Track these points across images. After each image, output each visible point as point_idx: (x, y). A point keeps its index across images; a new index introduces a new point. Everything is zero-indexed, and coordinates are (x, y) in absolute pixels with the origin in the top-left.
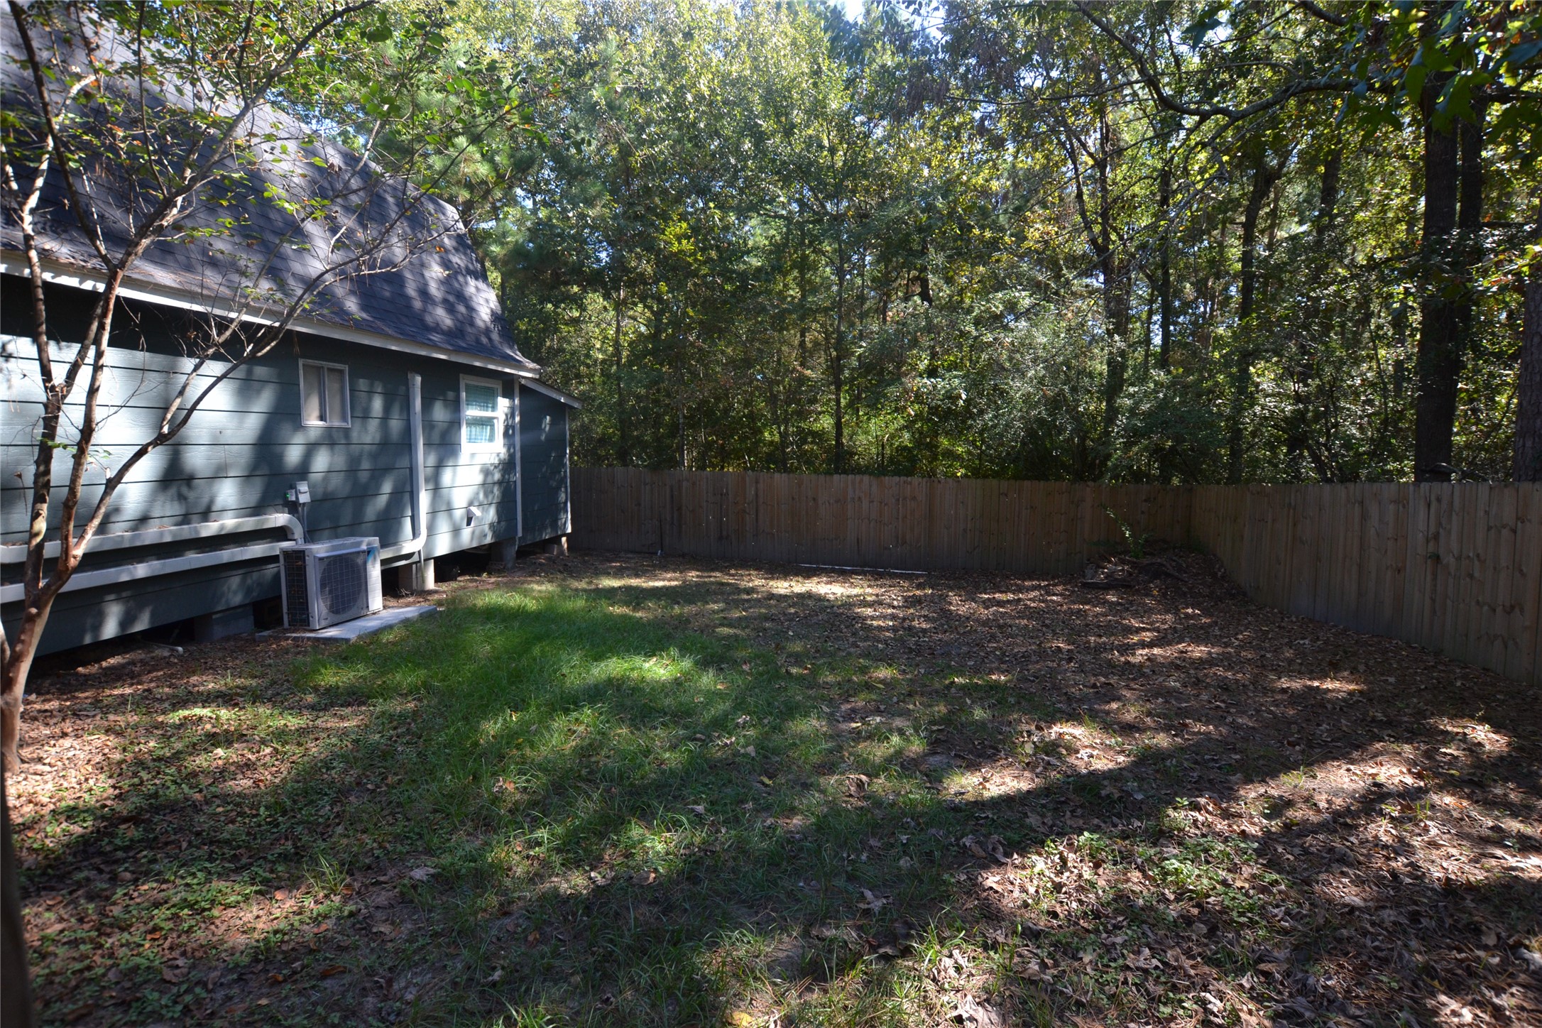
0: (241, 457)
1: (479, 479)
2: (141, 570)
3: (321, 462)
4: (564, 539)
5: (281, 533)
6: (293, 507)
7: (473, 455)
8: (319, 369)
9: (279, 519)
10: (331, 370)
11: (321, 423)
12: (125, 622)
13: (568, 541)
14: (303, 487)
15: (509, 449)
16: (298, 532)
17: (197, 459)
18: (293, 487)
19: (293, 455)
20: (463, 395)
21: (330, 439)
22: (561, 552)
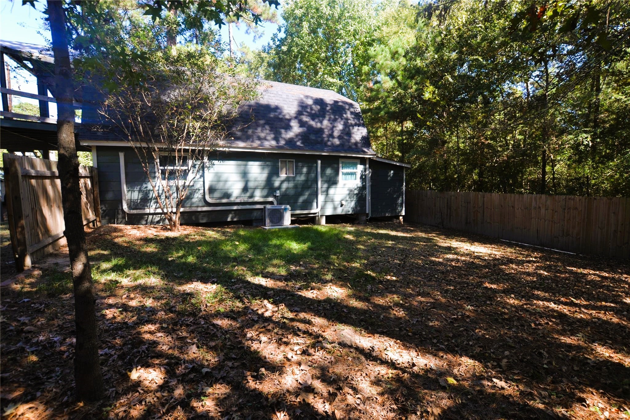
0: (262, 184)
1: (348, 192)
2: (235, 208)
3: (285, 186)
4: (401, 218)
5: (271, 203)
6: (275, 197)
7: (345, 185)
8: (286, 161)
9: (271, 199)
10: (289, 161)
11: (286, 175)
12: (232, 218)
13: (403, 218)
14: (278, 192)
15: (362, 183)
16: (275, 203)
17: (251, 184)
18: (275, 192)
19: (277, 184)
20: (341, 165)
21: (288, 179)
22: (400, 222)
